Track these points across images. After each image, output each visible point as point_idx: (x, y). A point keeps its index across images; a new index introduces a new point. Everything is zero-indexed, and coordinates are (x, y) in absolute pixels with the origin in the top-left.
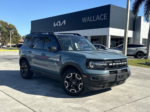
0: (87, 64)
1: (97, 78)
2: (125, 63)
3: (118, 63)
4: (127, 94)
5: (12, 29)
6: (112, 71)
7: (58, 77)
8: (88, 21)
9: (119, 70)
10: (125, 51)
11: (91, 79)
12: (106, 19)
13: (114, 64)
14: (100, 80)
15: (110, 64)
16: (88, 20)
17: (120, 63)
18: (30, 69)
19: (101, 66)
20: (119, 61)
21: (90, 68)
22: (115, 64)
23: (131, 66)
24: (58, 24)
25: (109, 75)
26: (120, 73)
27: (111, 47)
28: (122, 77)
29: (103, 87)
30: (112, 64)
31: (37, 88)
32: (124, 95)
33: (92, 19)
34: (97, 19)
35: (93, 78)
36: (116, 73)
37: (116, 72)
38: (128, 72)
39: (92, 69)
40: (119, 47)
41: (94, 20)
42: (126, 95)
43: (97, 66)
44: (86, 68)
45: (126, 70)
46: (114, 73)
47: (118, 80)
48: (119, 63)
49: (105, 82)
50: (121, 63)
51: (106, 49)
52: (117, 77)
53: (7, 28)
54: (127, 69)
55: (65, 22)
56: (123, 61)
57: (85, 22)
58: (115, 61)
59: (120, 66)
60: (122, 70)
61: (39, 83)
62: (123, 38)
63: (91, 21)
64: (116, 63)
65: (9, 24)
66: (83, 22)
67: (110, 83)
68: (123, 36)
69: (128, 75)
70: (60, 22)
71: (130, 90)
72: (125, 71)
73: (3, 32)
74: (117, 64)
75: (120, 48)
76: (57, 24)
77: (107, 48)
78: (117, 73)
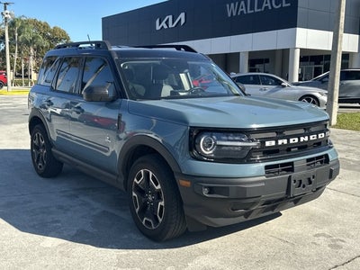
0: (193, 145)
1: (224, 190)
2: (321, 136)
3: (296, 140)
4: (326, 230)
5: (60, 40)
6: (276, 166)
7: (115, 177)
8: (242, 12)
9: (299, 161)
10: (333, 89)
11: (205, 192)
12: (289, 5)
13: (280, 142)
14: (232, 194)
15: (268, 144)
16: (240, 10)
17: (302, 139)
18: (53, 150)
19: (239, 149)
20: (302, 131)
21: (200, 158)
22: (285, 141)
23: (349, 131)
24: (167, 23)
25: (264, 178)
26: (301, 169)
27: (300, 80)
28: (310, 183)
29: (246, 215)
30: (273, 143)
31: (61, 207)
32: (316, 236)
33: (252, 8)
34: (264, 5)
35: (211, 190)
36: (288, 170)
37: (289, 168)
38: (332, 166)
39: (209, 159)
40: (321, 80)
41: (256, 10)
42: (324, 235)
43: (223, 148)
44: (188, 155)
45: (325, 159)
46: (283, 170)
47: (295, 192)
48: (299, 136)
49: (252, 201)
50: (306, 139)
51: (284, 86)
52: (293, 184)
53: (49, 38)
54: (327, 156)
55: (182, 16)
56: (313, 129)
57: (234, 14)
58: (287, 133)
59: (302, 148)
60: (308, 160)
61: (73, 193)
62: (330, 56)
63: (249, 12)
64: (288, 138)
65: (52, 28)
66: (229, 15)
67: (268, 203)
68: (330, 49)
69: (332, 175)
70: (170, 17)
71: (339, 217)
72: (321, 162)
73: (38, 46)
74: (291, 141)
75: (323, 82)
76: (163, 24)
77: (285, 83)
78: (292, 170)
